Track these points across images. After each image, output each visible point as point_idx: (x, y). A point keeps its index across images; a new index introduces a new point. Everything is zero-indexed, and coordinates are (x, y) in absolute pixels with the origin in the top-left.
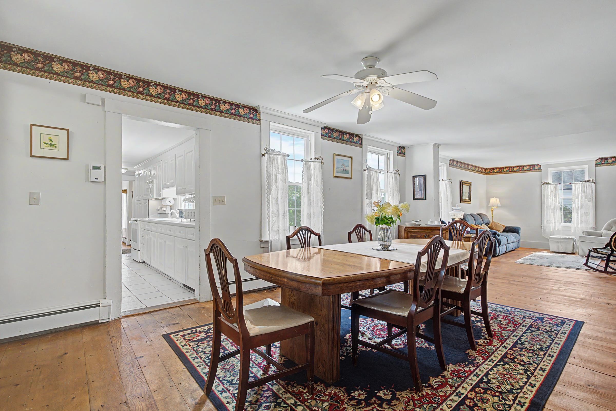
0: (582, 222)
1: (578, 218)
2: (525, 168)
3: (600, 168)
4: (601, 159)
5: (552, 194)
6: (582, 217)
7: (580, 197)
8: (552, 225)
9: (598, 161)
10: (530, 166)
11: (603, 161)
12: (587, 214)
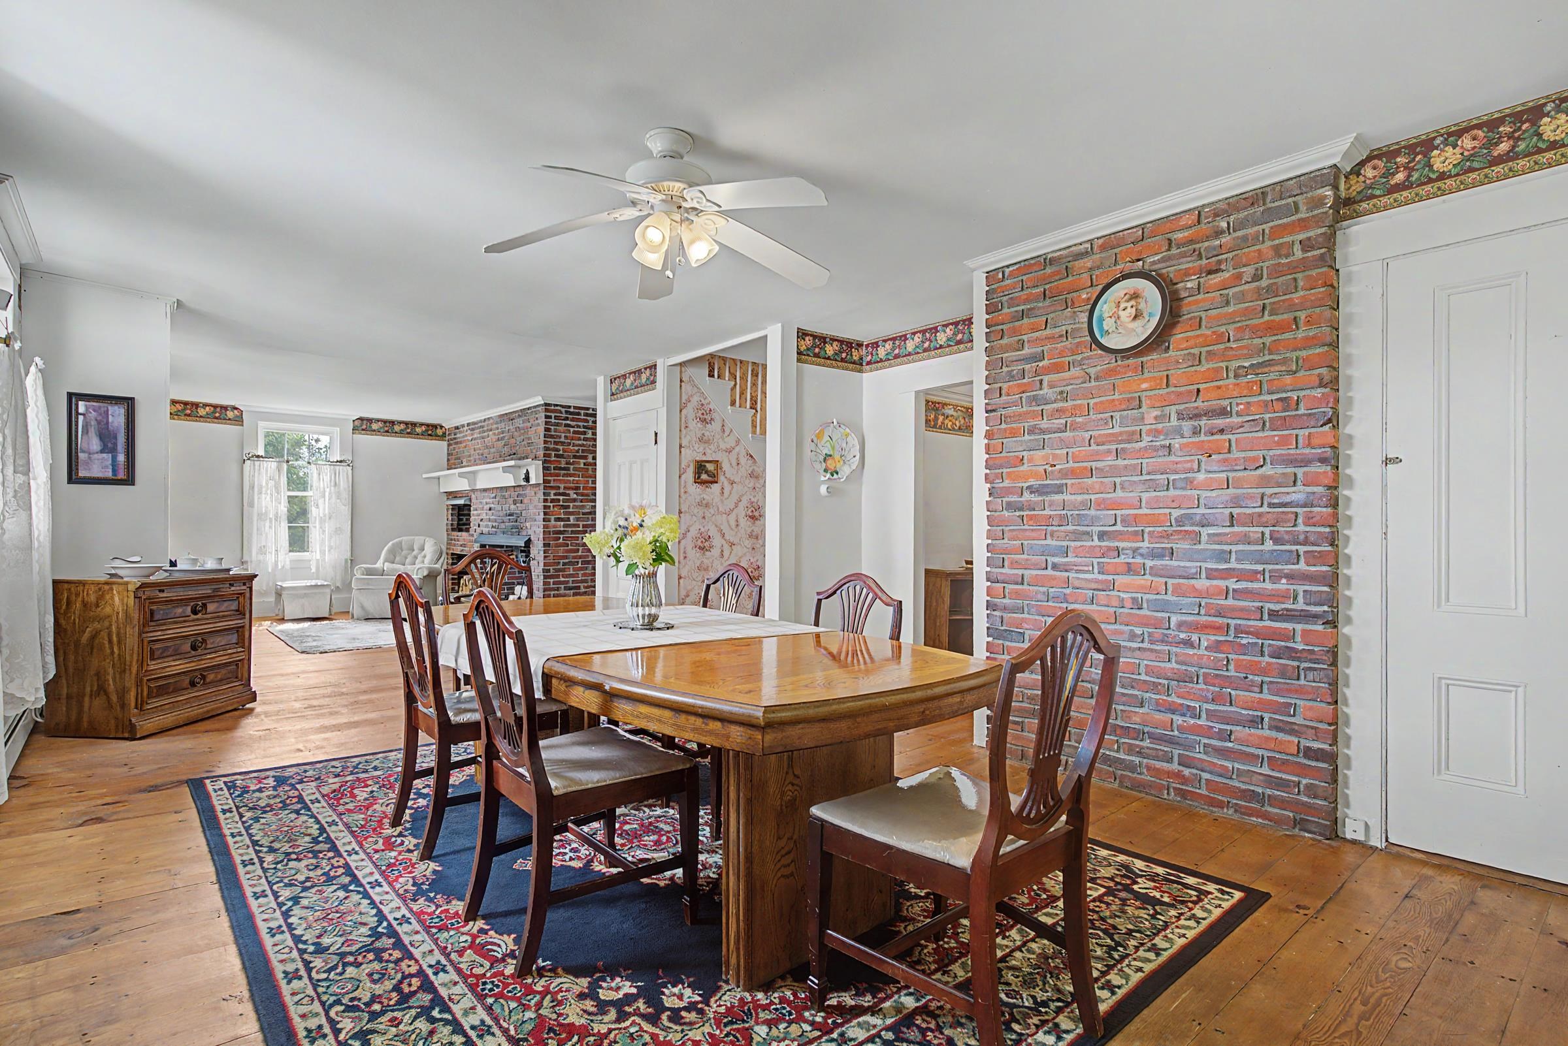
0: (330, 548)
1: (323, 541)
2: (202, 412)
3: (364, 439)
4: (361, 419)
5: (272, 483)
6: (330, 538)
7: (327, 494)
8: (270, 559)
9: (356, 422)
10: (215, 407)
11: (364, 425)
12: (338, 531)
